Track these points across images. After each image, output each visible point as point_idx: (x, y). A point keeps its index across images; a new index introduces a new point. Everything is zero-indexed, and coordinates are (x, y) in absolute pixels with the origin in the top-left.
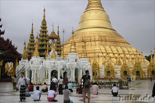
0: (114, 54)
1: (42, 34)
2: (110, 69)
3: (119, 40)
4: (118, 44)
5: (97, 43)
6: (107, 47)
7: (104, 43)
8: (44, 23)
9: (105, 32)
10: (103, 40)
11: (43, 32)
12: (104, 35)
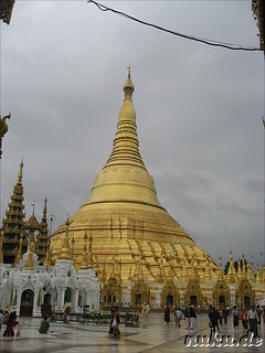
0: (156, 258)
1: (12, 213)
2: (142, 290)
3: (170, 229)
4: (167, 237)
5: (125, 234)
6: (145, 244)
7: (138, 234)
8: (19, 190)
9: (142, 211)
10: (136, 228)
11: (15, 208)
12: (140, 218)
